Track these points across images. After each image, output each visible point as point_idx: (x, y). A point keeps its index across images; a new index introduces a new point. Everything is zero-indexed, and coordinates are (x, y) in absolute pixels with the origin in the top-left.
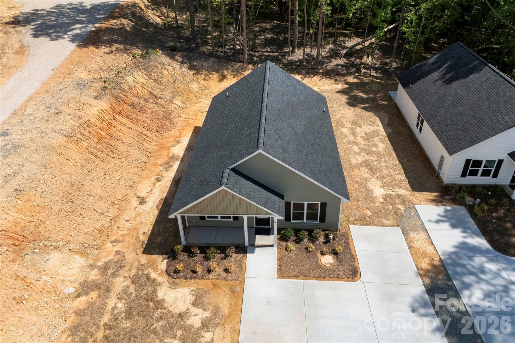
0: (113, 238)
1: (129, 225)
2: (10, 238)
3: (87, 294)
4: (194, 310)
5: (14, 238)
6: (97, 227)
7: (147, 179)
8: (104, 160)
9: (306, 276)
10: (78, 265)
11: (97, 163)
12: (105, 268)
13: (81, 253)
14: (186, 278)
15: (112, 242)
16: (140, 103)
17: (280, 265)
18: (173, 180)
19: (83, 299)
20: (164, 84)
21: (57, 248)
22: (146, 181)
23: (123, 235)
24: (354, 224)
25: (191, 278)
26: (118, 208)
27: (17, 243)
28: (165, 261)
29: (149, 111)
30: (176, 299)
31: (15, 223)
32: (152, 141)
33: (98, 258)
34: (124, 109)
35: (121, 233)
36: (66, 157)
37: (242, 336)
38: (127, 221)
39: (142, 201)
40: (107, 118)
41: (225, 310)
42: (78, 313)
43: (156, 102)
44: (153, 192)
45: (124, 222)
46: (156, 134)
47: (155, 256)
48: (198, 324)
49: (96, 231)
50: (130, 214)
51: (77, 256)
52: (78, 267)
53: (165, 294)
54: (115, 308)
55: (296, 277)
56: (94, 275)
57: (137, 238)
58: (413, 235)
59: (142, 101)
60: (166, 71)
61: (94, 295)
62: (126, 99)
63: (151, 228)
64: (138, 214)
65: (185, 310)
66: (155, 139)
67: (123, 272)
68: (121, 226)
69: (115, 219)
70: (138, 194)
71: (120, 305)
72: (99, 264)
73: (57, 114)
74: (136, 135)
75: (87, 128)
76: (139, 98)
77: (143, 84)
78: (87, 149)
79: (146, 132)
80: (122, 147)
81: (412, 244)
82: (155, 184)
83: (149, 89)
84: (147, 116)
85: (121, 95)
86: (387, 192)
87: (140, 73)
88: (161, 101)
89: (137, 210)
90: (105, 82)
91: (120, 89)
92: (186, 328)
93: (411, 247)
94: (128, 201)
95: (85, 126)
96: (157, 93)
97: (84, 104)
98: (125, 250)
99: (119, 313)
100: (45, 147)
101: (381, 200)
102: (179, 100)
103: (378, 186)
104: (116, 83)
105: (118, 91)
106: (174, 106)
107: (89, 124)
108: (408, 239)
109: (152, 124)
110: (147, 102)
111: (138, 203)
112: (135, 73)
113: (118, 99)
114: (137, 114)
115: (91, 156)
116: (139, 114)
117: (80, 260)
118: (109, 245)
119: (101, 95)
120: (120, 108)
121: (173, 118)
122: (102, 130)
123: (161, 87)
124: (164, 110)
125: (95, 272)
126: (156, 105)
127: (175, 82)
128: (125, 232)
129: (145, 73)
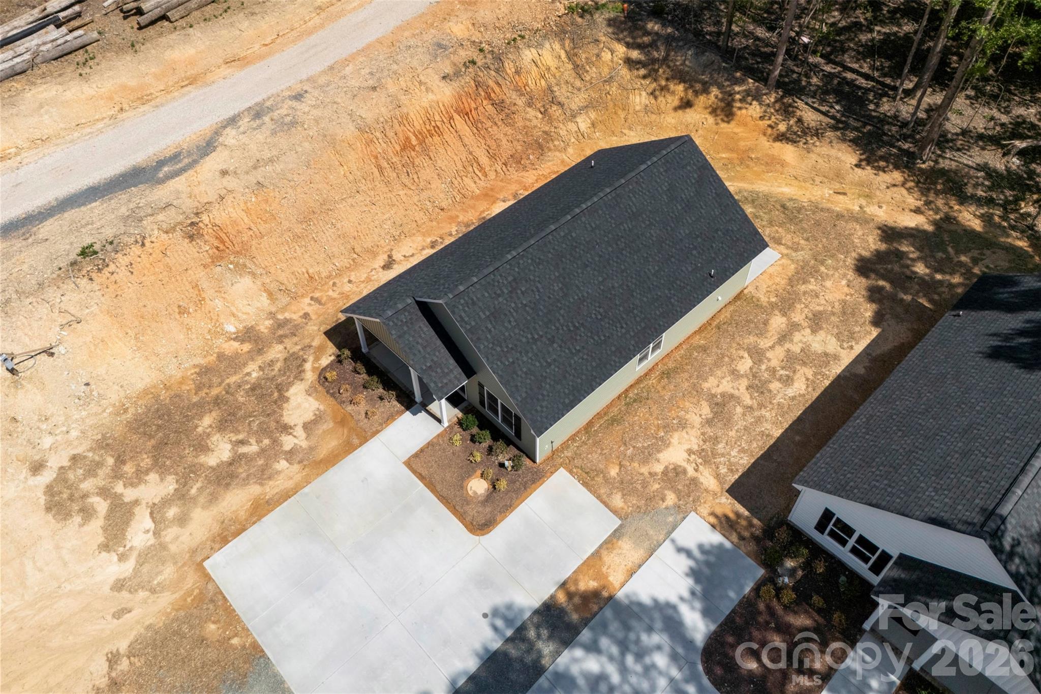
0: (317, 295)
1: (347, 288)
2: (218, 238)
3: (243, 341)
4: (299, 432)
5: (223, 242)
6: (311, 271)
7: (424, 235)
8: (387, 183)
9: (431, 485)
10: (259, 305)
11: (377, 183)
12: (281, 325)
13: (270, 294)
14: (328, 392)
15: (312, 298)
16: (515, 104)
17: (422, 450)
19: (236, 344)
20: (588, 78)
21: (253, 275)
22: (420, 238)
23: (329, 297)
24: (571, 472)
25: (333, 395)
26: (353, 260)
27: (222, 247)
28: (332, 358)
29: (520, 124)
30: (299, 406)
31: (234, 223)
32: (483, 178)
33: (284, 309)
34: (481, 108)
35: (331, 293)
36: (341, 160)
37: (306, 490)
38: (350, 282)
39: (389, 265)
40: (437, 118)
41: (323, 452)
42: (220, 356)
43: (546, 110)
44: (411, 259)
45: (346, 280)
46: (499, 169)
47: (330, 345)
48: (287, 447)
49: (306, 275)
50: (360, 274)
51: (265, 294)
52: (257, 308)
53: (296, 394)
54: (248, 374)
55: (421, 477)
56: (264, 326)
58: (625, 543)
59: (521, 102)
60: (610, 53)
61: (246, 347)
62: (497, 89)
64: (368, 281)
65: (292, 424)
66: (492, 175)
67: (289, 342)
68: (338, 285)
69: (340, 272)
70: (394, 253)
71: (254, 375)
72: (279, 316)
73: (374, 89)
74: (464, 159)
75: (396, 126)
76: (522, 95)
77: (549, 69)
78: (376, 157)
79: (484, 160)
80: (427, 173)
81: (604, 553)
82: (423, 249)
83: (553, 81)
84: (509, 131)
85: (491, 83)
86: (684, 464)
87: (557, 46)
88: (555, 110)
89: (373, 273)
90: (481, 50)
91: (497, 71)
92: (275, 441)
93: (597, 555)
94: (375, 255)
95: (395, 121)
96: (561, 93)
97: (421, 83)
98: (313, 317)
99: (247, 382)
100: (325, 136)
101: (659, 468)
102: (590, 118)
103: (686, 447)
104: (498, 58)
105: (493, 73)
106: (572, 126)
107: (404, 120)
108: (610, 543)
109: (507, 148)
110: (530, 105)
111: (382, 264)
112: (547, 45)
113: (480, 89)
114: (496, 124)
115: (375, 171)
116: (500, 123)
117: (264, 301)
118: (307, 300)
119: (457, 74)
120: (473, 105)
121: (550, 150)
122: (416, 136)
123: (578, 83)
124: (547, 129)
125: (268, 323)
126: (540, 116)
127: (609, 80)
128: (335, 295)
129: (567, 48)
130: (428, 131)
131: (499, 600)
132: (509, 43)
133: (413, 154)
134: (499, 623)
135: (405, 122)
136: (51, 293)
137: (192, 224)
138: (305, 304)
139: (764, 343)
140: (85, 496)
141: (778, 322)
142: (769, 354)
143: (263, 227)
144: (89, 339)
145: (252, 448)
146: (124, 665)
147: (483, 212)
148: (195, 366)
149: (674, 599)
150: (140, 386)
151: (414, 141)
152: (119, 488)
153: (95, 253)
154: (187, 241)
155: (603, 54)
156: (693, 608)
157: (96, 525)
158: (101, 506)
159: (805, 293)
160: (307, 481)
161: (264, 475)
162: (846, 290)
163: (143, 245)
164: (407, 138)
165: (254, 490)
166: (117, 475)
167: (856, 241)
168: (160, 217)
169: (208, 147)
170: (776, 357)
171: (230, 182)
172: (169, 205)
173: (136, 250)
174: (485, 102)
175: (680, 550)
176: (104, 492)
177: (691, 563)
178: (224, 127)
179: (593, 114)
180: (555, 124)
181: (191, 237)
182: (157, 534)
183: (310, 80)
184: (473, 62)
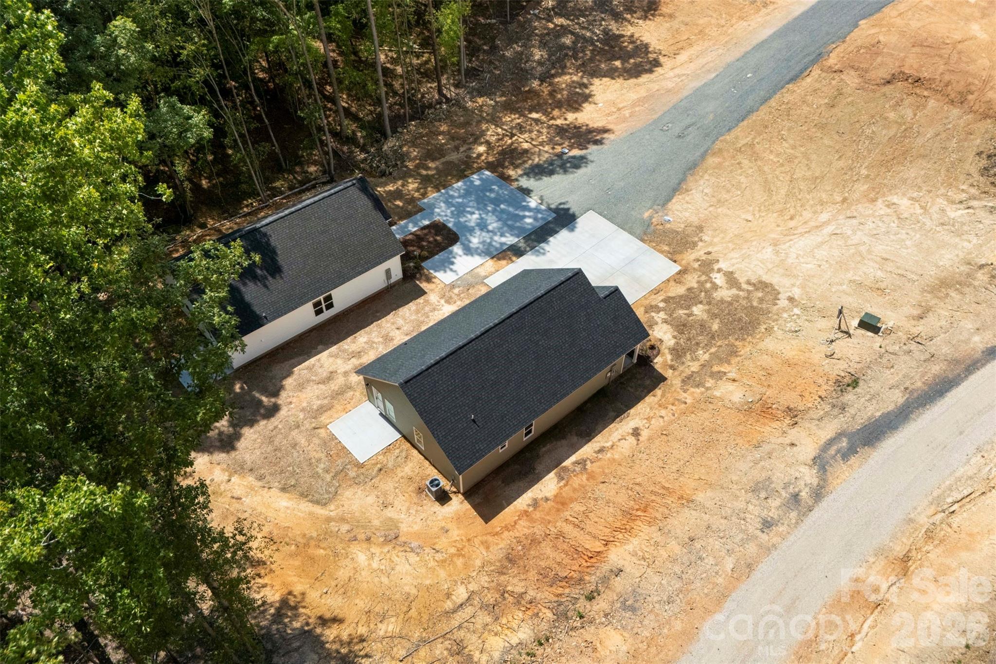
0: (683, 405)
1: (663, 412)
2: (771, 414)
3: (719, 371)
4: (659, 321)
5: (766, 413)
6: (694, 415)
7: (614, 459)
10: (721, 390)
15: (686, 403)
16: (537, 588)
18: (589, 441)
19: (723, 370)
22: (616, 457)
23: (673, 404)
28: (655, 361)
29: (532, 572)
30: (665, 333)
32: (569, 517)
34: (576, 567)
35: (674, 408)
38: (662, 417)
39: (636, 433)
42: (729, 363)
44: (620, 437)
45: (666, 418)
46: (552, 528)
47: (660, 370)
48: (662, 313)
50: (656, 423)
53: (669, 339)
54: (704, 352)
57: (663, 396)
58: (483, 274)
61: (715, 369)
62: (559, 590)
63: (647, 398)
64: (649, 419)
65: (664, 323)
66: (559, 522)
67: (688, 372)
68: (670, 414)
70: (635, 442)
71: (701, 351)
72: (703, 389)
74: (587, 521)
75: (658, 515)
76: (529, 601)
78: (669, 492)
79: (569, 529)
80: (621, 498)
81: (493, 271)
82: (612, 446)
84: (544, 563)
85: (566, 590)
86: (445, 304)
88: (491, 598)
89: (647, 424)
90: (581, 616)
91: (561, 604)
92: (670, 315)
93: (497, 270)
94: (650, 438)
95: (660, 518)
96: (483, 617)
97: (644, 559)
98: (678, 390)
99: (703, 348)
100: (722, 487)
102: (452, 600)
104: (561, 615)
105: (565, 599)
106: (473, 586)
107: (652, 521)
109: (547, 549)
110: (520, 595)
111: (641, 432)
113: (578, 579)
114: (559, 564)
115: (668, 485)
116: (554, 565)
117: (717, 393)
118: (689, 401)
119: (605, 580)
120: (585, 566)
121: (499, 560)
124: (502, 577)
125: (708, 385)
126: (510, 588)
128: (670, 407)
130: (626, 524)
132: (548, 639)
133: (636, 506)
136: (859, 366)
137: (795, 416)
138: (688, 397)
140: (757, 289)
143: (741, 428)
144: (813, 351)
145: (682, 312)
146: (696, 239)
147: (565, 485)
148: (740, 355)
149: (465, 257)
150: (767, 340)
151: (639, 513)
152: (742, 293)
153: (848, 386)
154: (792, 406)
157: (742, 280)
158: (745, 286)
160: (646, 297)
161: (668, 299)
163: (820, 397)
164: (645, 512)
165: (672, 295)
166: (747, 298)
168: (821, 412)
169: (822, 463)
171: (784, 440)
173: (823, 393)
176: (748, 291)
178: (820, 487)
179: (449, 605)
180: (493, 584)
181: (789, 409)
182: (710, 278)
183: (768, 550)
184: (590, 598)
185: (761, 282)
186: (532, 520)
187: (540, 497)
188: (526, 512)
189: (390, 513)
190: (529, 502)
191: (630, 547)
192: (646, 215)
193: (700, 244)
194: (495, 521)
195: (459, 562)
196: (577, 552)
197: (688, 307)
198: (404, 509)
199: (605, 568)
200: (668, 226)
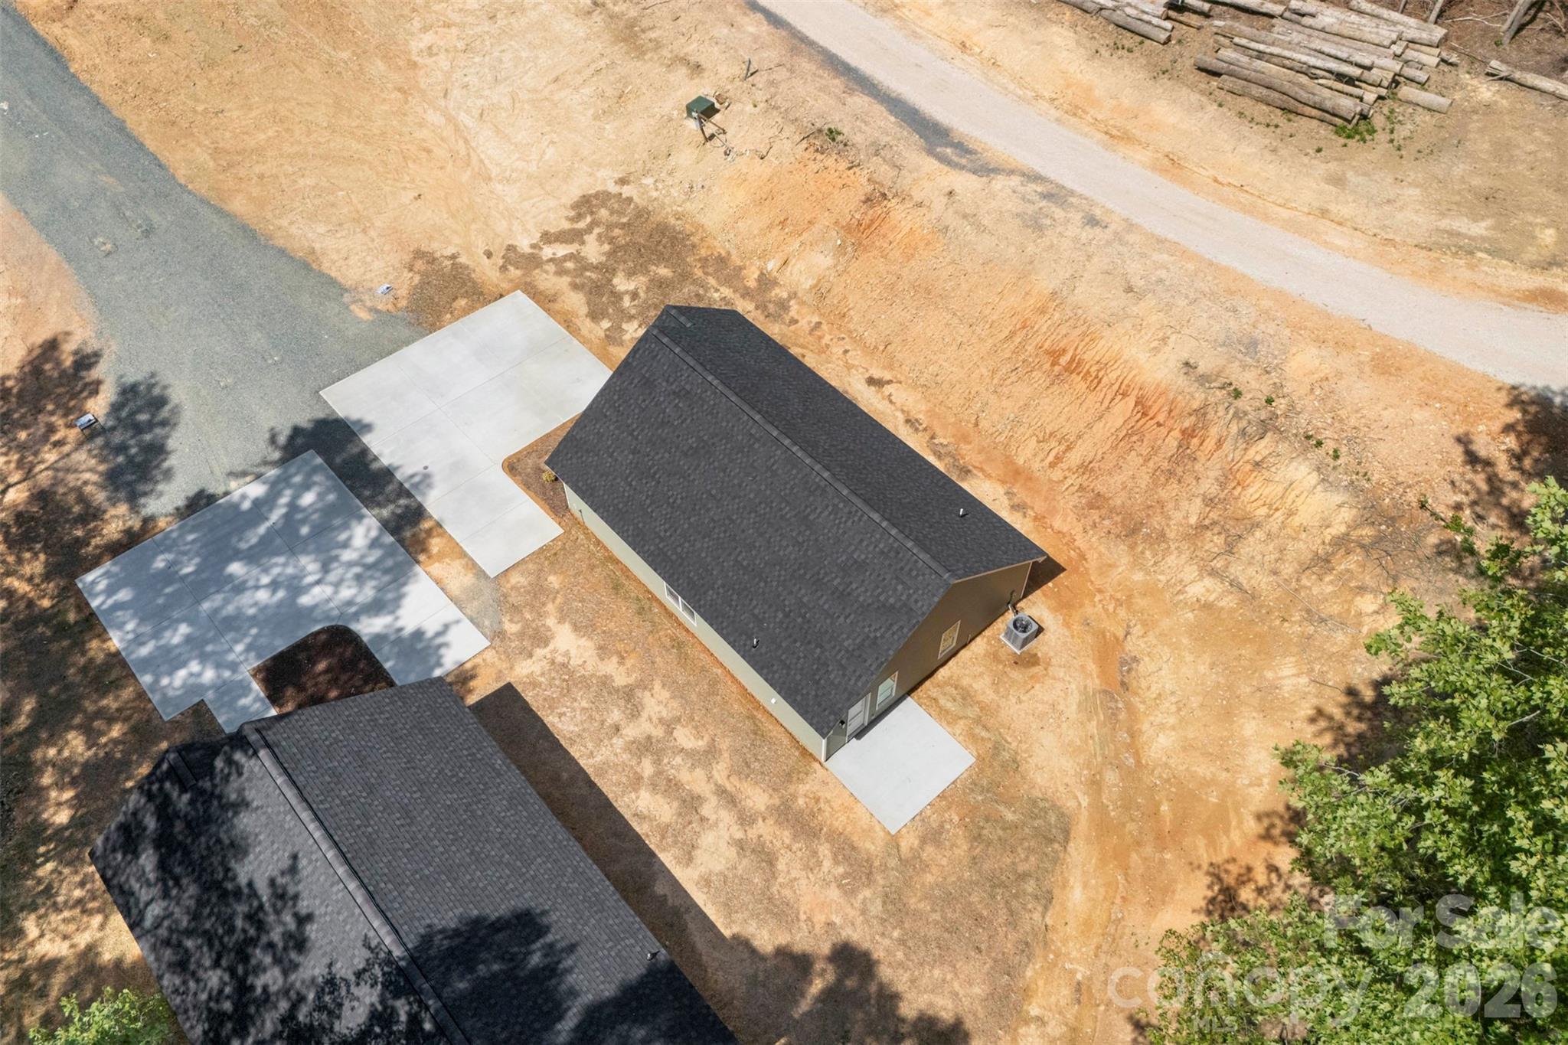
0: (824, 327)
1: (837, 350)
2: (872, 221)
3: (759, 280)
5: (869, 226)
6: (852, 313)
7: (930, 410)
10: (802, 280)
11: (989, 340)
12: (782, 305)
13: (816, 286)
15: (820, 323)
16: (1198, 479)
19: (754, 275)
21: (835, 265)
22: (924, 407)
23: (820, 338)
24: (558, 539)
26: (876, 347)
27: (862, 228)
29: (1163, 493)
31: (894, 227)
32: (1047, 462)
33: (800, 302)
34: (1163, 431)
35: (828, 337)
37: (576, 343)
38: (846, 352)
39: (877, 383)
40: (1114, 375)
42: (743, 268)
43: (1208, 527)
44: (887, 401)
45: (850, 348)
46: (1069, 482)
50: (858, 358)
51: (815, 281)
52: (798, 281)
56: (779, 292)
57: (802, 346)
58: (469, 579)
61: (751, 284)
62: (1210, 444)
64: (850, 366)
66: (1056, 475)
68: (842, 342)
69: (859, 340)
72: (794, 302)
73: (1129, 289)
74: (1065, 431)
75: (1078, 331)
76: (1222, 485)
77: (1291, 513)
78: (1024, 327)
79: (1074, 458)
80: (1022, 391)
81: (464, 561)
82: (903, 411)
83: (1274, 525)
84: (1144, 480)
85: (1214, 432)
86: (551, 647)
87: (1347, 515)
88: (1214, 542)
89: (861, 370)
90: (1269, 401)
91: (1243, 432)
92: (631, 318)
93: (463, 554)
94: (890, 367)
95: (1084, 328)
96: (1253, 545)
97: (1164, 340)
98: (792, 328)
100: (1031, 263)
101: (551, 622)
102: (1220, 598)
103: (573, 653)
104: (1266, 427)
105: (1234, 429)
106: (1190, 572)
107: (1090, 337)
108: (472, 566)
109: (1110, 485)
110: (1209, 502)
111: (876, 376)
112: (1338, 498)
113: (1193, 419)
114: (1147, 460)
115: (1006, 333)
116: (1151, 464)
117: (808, 283)
118: (816, 319)
119: (1204, 379)
120: (1161, 418)
121: (1132, 547)
122: (1072, 360)
123: (1288, 569)
124: (1171, 535)
125: (783, 294)
126: (1193, 520)
127: (1311, 615)
128: (826, 339)
129: (1354, 535)
130: (1088, 372)
131: (437, 479)
132: (1308, 437)
133: (1047, 366)
134: (417, 479)
135: (1087, 339)
136: (789, 130)
137: (884, 195)
138: (807, 320)
139: (720, 771)
140: (592, 213)
141: (758, 798)
142: (699, 772)
143: (896, 254)
144: (745, 171)
145: (627, 302)
146: (448, 263)
147: (982, 470)
148: (729, 253)
150: (703, 221)
151: (1064, 360)
152: (596, 231)
153: (834, 140)
154: (863, 198)
155: (1369, 597)
156: (386, 627)
157: (566, 225)
158: (582, 225)
159: (815, 853)
160: (585, 341)
161: (595, 315)
162: (820, 919)
163: (850, 168)
164: (1064, 351)
165: (584, 310)
166: (610, 227)
167: (937, 972)
168: (885, 167)
169: (986, 170)
170: (695, 780)
171: (939, 203)
172: (899, 168)
173: (843, 165)
174: (1176, 433)
175: (446, 627)
176: (594, 224)
177: (430, 634)
178: (1024, 175)
179: (1229, 602)
180: (1185, 545)
181: (868, 200)
182: (551, 260)
183: (1131, 226)
184: (1237, 394)
185: (575, 206)
186: (1053, 511)
187: (1007, 502)
188: (1036, 519)
189: (1071, 707)
190: (1019, 515)
191: (1143, 357)
192: (364, 315)
193: (462, 260)
194: (1060, 559)
195: (1141, 602)
196: (1130, 436)
197: (617, 296)
198: (1059, 685)
199: (1182, 381)
200: (403, 292)
